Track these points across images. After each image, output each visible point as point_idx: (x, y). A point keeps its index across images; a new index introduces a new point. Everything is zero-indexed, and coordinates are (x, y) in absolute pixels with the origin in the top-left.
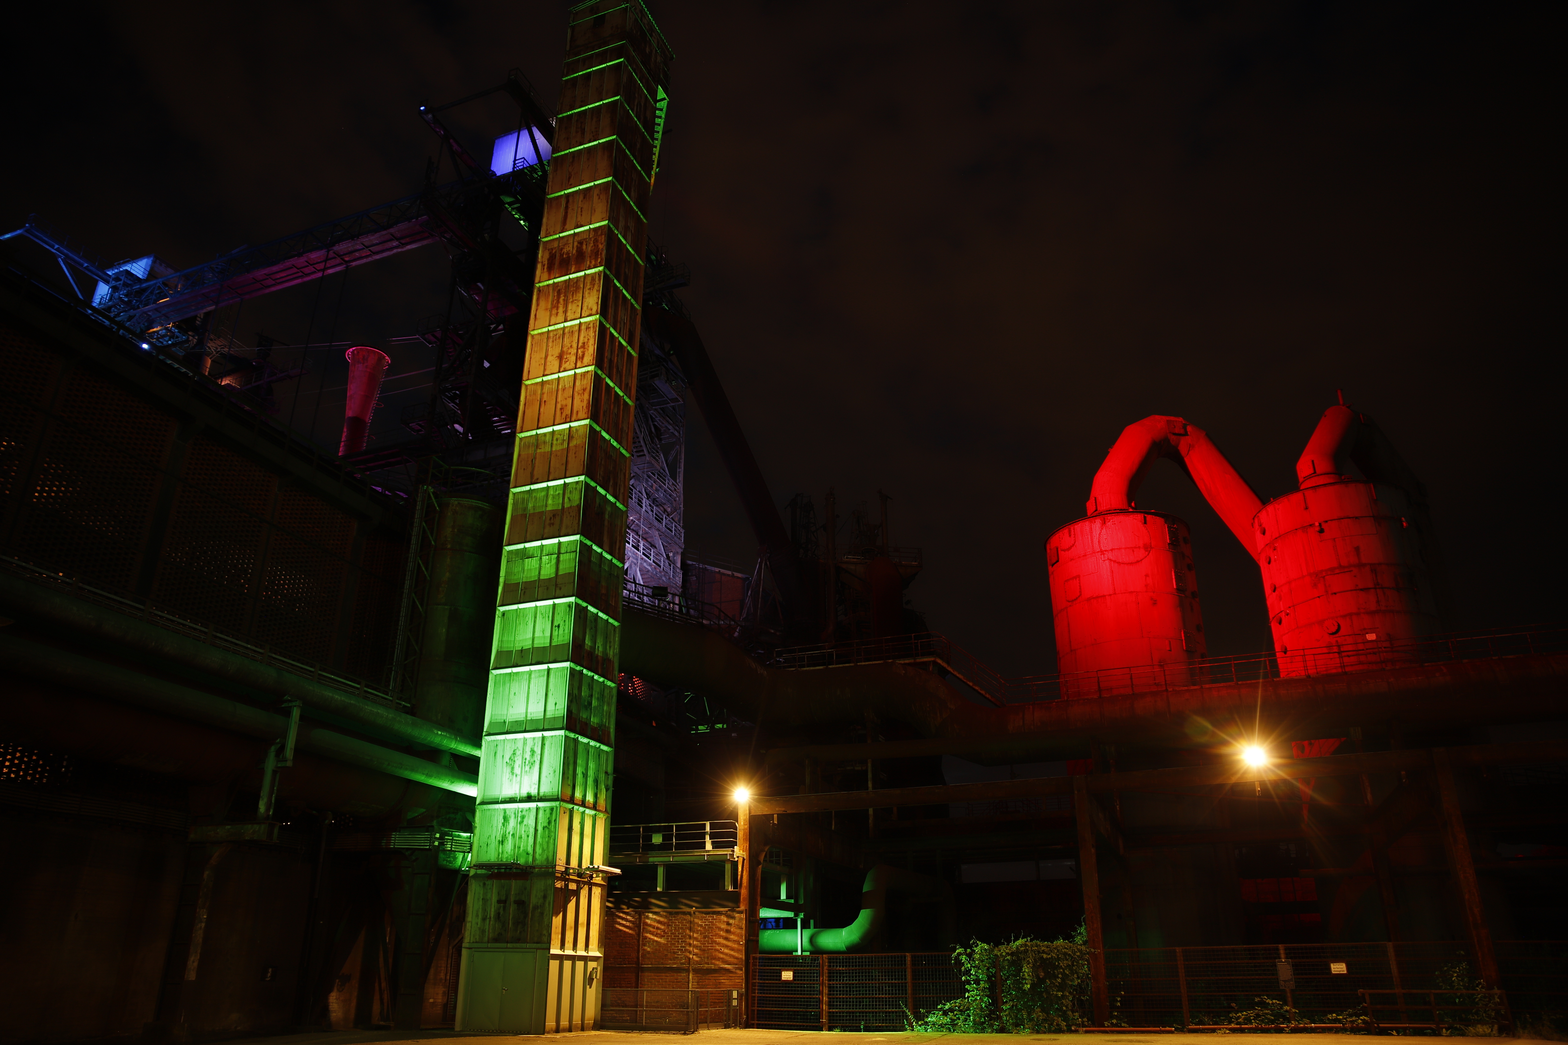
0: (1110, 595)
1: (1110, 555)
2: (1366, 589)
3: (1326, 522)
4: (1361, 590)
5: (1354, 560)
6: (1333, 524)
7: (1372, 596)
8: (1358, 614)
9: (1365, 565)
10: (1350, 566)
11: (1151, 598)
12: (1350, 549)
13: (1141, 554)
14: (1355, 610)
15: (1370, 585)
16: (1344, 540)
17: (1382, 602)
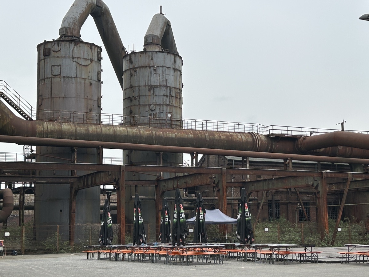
0: (74, 77)
3: (157, 66)
4: (165, 96)
5: (165, 84)
6: (161, 68)
7: (168, 99)
8: (163, 105)
9: (168, 87)
10: (163, 86)
11: (90, 83)
12: (164, 79)
13: (89, 62)
14: (162, 103)
15: (168, 95)
16: (163, 75)
17: (171, 102)
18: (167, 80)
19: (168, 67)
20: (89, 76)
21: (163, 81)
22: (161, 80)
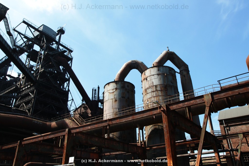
1: (109, 91)
2: (154, 92)
3: (148, 77)
4: (152, 92)
5: (152, 85)
6: (149, 77)
7: (155, 93)
8: (152, 97)
9: (154, 86)
10: (151, 86)
11: (115, 100)
12: (151, 82)
13: (115, 90)
14: (151, 97)
15: (155, 90)
16: (150, 81)
17: (157, 94)
18: (153, 82)
19: (153, 75)
20: (115, 97)
21: (151, 84)
22: (150, 84)
